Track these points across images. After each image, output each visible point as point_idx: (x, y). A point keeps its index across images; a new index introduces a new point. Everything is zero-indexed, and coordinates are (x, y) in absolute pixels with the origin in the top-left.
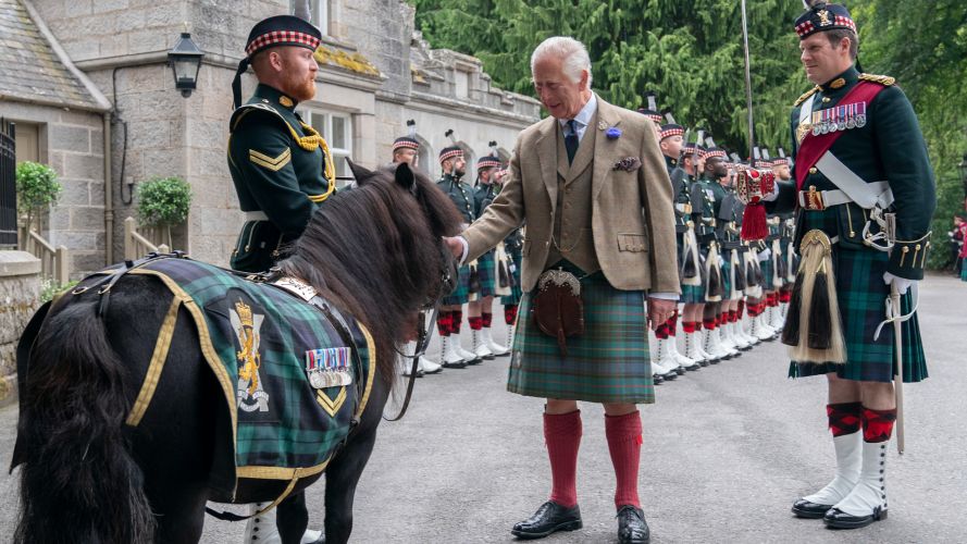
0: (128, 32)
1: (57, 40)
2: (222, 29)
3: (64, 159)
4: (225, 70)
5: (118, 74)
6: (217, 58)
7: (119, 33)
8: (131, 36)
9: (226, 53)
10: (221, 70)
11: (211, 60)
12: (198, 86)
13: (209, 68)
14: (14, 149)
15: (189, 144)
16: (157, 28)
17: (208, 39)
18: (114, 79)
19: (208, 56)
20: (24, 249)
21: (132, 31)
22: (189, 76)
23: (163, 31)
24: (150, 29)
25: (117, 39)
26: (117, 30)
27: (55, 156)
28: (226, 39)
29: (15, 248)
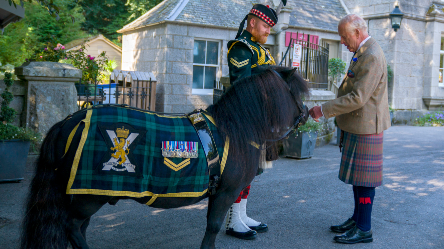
0: (375, 5)
1: (348, 8)
2: (412, 4)
3: (347, 55)
4: (412, 20)
5: (370, 22)
6: (409, 15)
7: (371, 6)
8: (376, 6)
9: (413, 13)
10: (411, 20)
11: (407, 16)
12: (401, 27)
13: (406, 20)
14: (328, 53)
15: (396, 50)
16: (386, 4)
17: (406, 8)
18: (368, 23)
19: (406, 15)
20: (330, 90)
21: (376, 5)
22: (397, 23)
23: (388, 5)
24: (383, 4)
25: (370, 8)
26: (371, 4)
27: (344, 54)
28: (413, 7)
29: (327, 90)
